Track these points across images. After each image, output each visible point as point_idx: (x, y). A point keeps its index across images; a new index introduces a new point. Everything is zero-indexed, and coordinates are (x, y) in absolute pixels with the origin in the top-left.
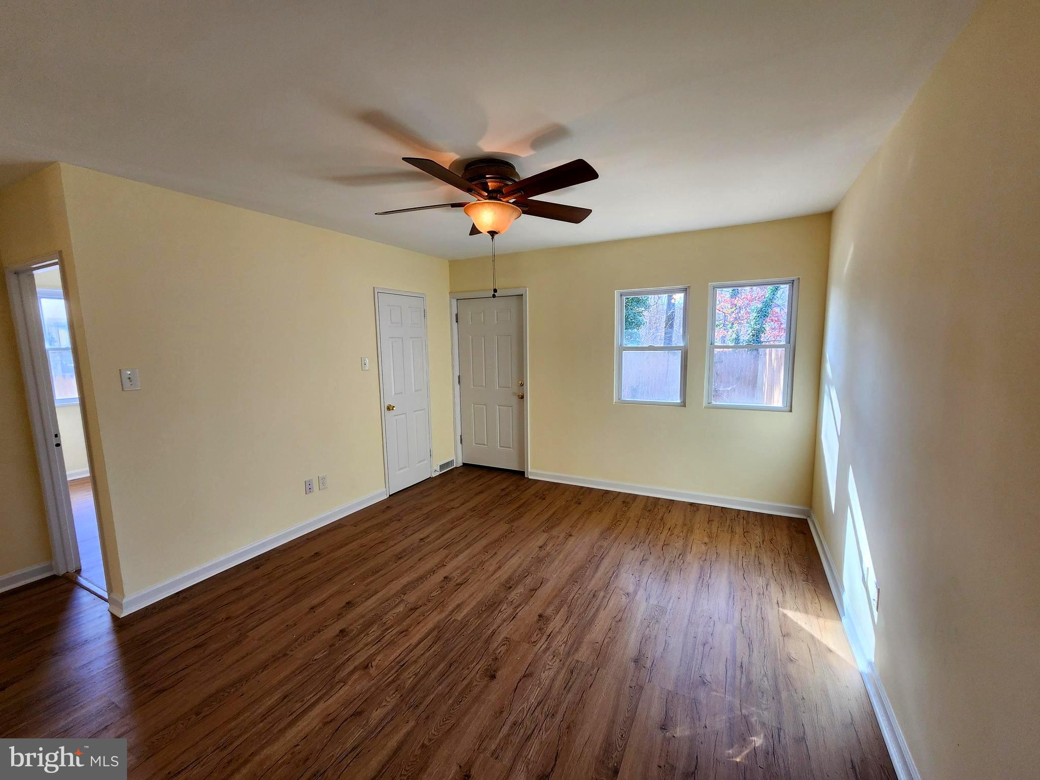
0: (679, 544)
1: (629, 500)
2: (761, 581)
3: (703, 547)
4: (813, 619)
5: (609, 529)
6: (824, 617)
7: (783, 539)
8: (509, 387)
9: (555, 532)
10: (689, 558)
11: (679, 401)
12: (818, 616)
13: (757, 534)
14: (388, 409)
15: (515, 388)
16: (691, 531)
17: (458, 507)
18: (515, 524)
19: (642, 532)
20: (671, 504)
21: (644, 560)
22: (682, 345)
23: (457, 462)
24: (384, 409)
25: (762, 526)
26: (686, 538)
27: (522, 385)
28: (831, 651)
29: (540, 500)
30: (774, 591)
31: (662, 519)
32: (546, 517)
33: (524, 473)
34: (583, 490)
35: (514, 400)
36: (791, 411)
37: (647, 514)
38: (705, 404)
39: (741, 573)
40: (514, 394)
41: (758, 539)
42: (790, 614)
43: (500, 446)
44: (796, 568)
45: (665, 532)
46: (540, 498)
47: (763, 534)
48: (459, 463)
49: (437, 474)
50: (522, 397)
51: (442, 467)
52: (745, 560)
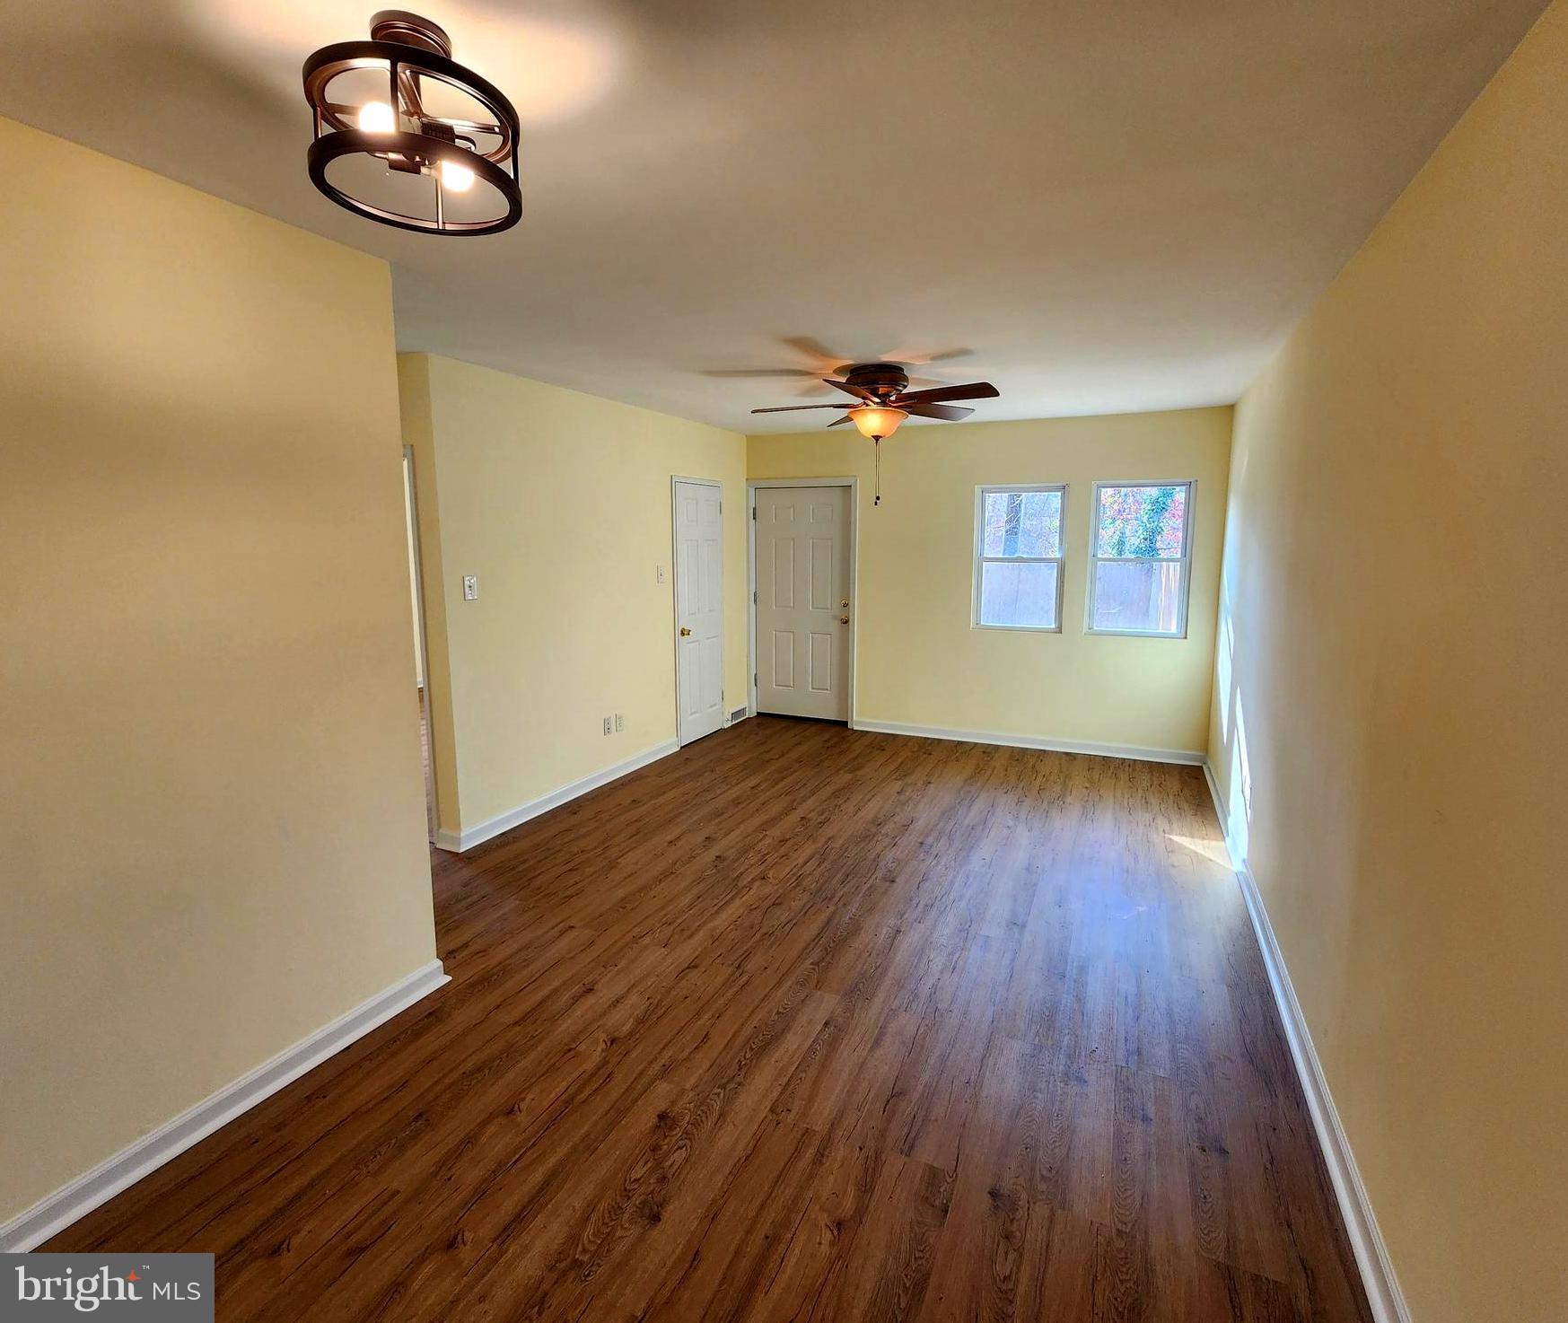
0: (1057, 789)
1: (989, 751)
2: (1148, 816)
3: (1084, 790)
4: (1198, 841)
5: (971, 777)
6: (1209, 839)
7: (1173, 784)
8: (827, 609)
9: (910, 780)
10: (1069, 799)
11: (1053, 626)
12: (1204, 839)
13: (1144, 780)
14: (683, 634)
15: (836, 610)
16: (1068, 776)
17: (777, 759)
18: (859, 773)
19: (1013, 778)
20: (1041, 754)
21: (1019, 802)
22: (1058, 555)
23: (750, 711)
24: (678, 632)
25: (1151, 772)
26: (1064, 785)
27: (846, 605)
28: (1211, 860)
29: (879, 751)
30: (1161, 823)
31: (1034, 767)
32: (892, 767)
33: (847, 722)
34: (929, 741)
35: (835, 626)
36: (1186, 638)
37: (1015, 763)
38: (1085, 629)
39: (1127, 810)
40: (835, 617)
41: (1146, 784)
42: (1176, 838)
43: (813, 688)
44: (1185, 806)
45: (1039, 779)
46: (878, 749)
47: (1151, 779)
48: (751, 713)
49: (730, 724)
50: (846, 622)
51: (735, 715)
52: (1130, 800)
